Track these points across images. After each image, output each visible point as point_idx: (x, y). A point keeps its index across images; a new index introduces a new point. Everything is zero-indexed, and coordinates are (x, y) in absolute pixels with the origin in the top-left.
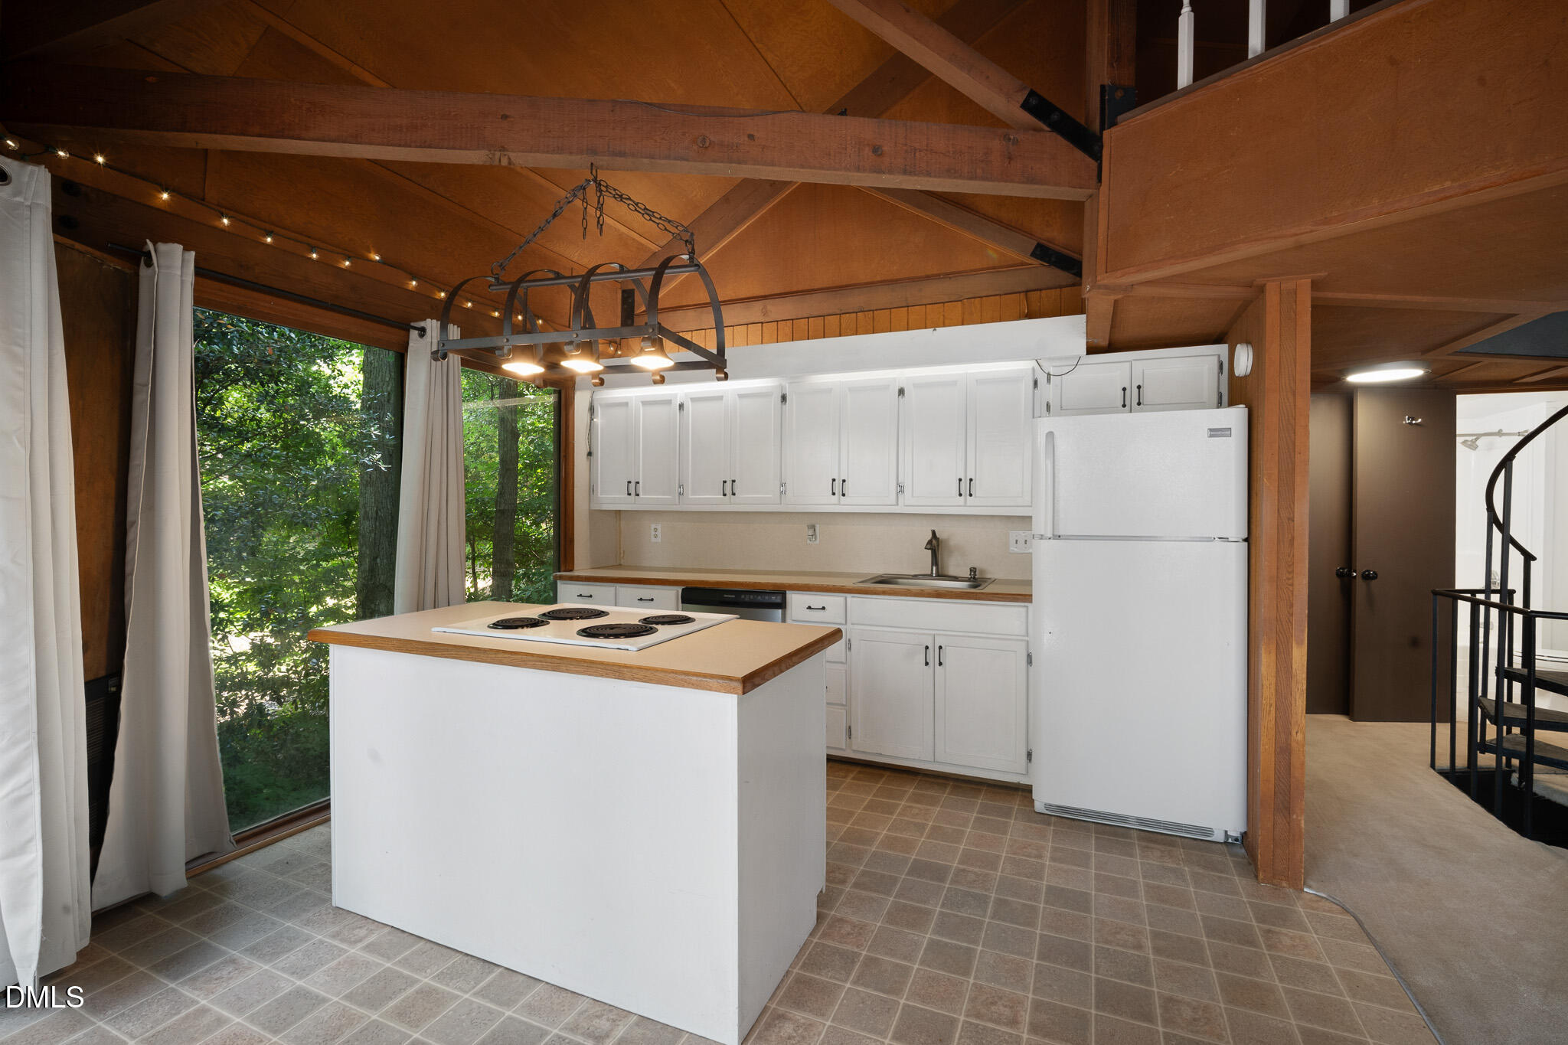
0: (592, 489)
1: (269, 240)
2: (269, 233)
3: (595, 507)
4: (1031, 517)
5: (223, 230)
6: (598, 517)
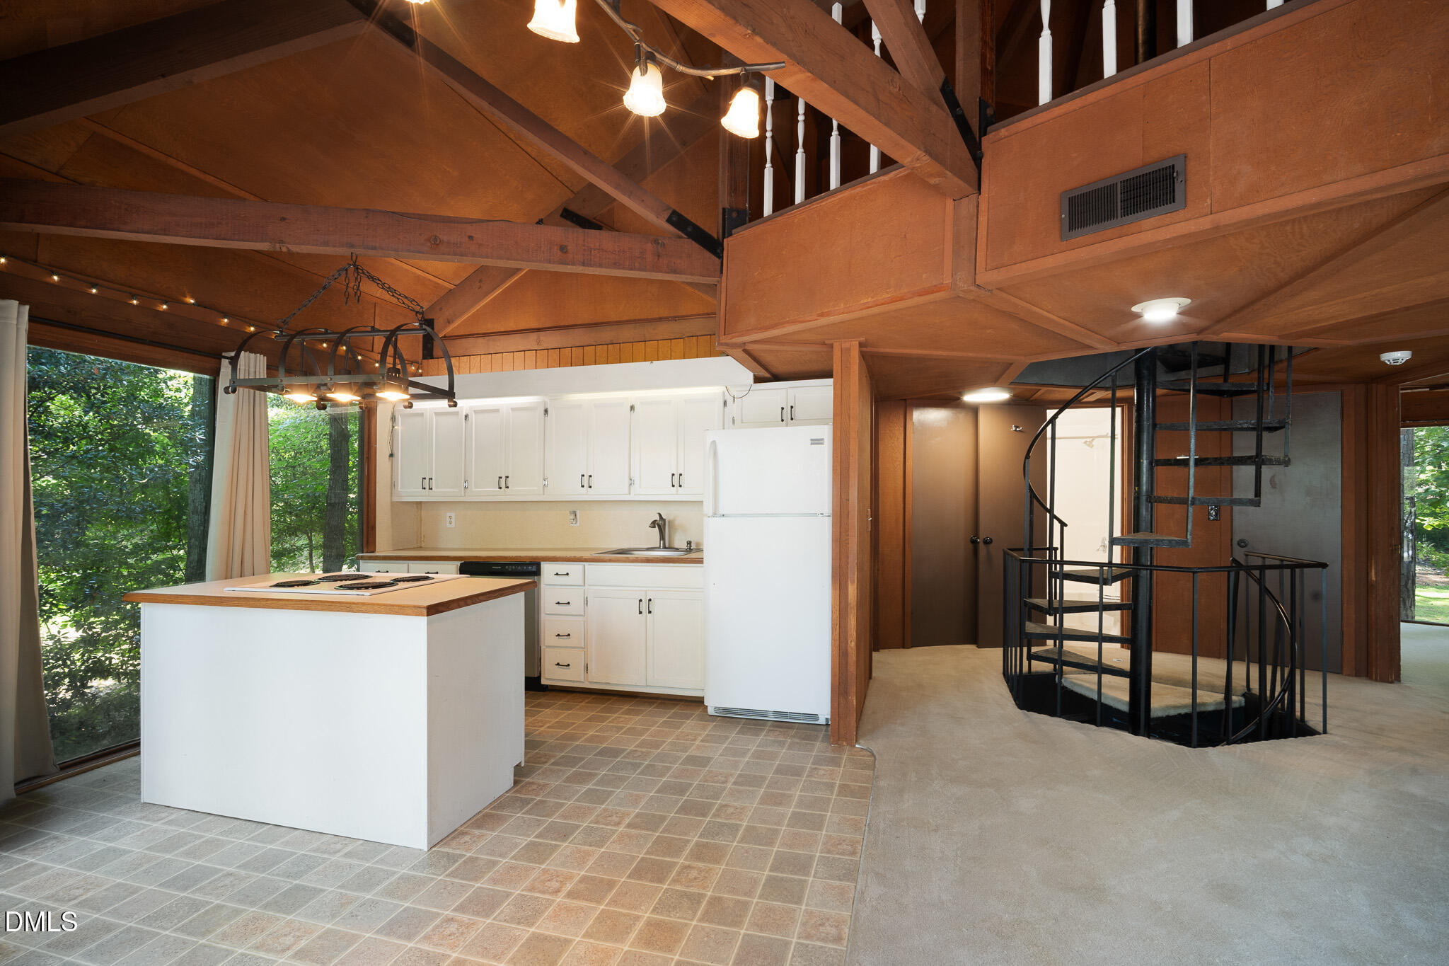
0: (393, 485)
1: (94, 291)
2: (94, 286)
3: (395, 499)
5: (53, 285)
6: (399, 507)
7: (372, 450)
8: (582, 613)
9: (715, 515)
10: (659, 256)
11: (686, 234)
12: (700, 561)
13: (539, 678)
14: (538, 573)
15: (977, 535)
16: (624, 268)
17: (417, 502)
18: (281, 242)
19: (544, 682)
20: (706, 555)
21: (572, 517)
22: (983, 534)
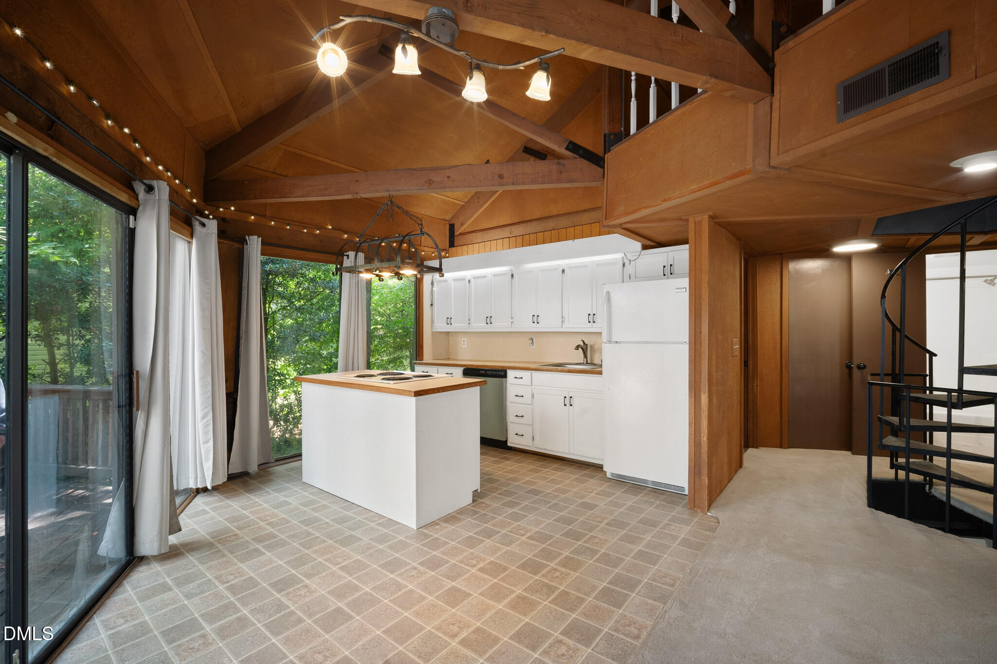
0: (432, 322)
1: (288, 227)
2: (288, 225)
3: (434, 330)
4: (601, 333)
5: (272, 227)
6: (435, 334)
7: (421, 302)
8: (531, 403)
9: (610, 342)
10: (561, 173)
11: (578, 155)
12: (600, 373)
13: (506, 442)
14: (505, 376)
15: (851, 361)
16: (538, 184)
17: (447, 332)
18: (356, 193)
19: (509, 444)
20: (604, 369)
21: (531, 341)
22: (856, 361)
